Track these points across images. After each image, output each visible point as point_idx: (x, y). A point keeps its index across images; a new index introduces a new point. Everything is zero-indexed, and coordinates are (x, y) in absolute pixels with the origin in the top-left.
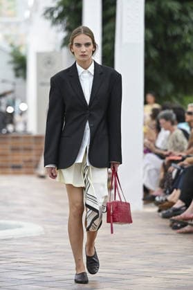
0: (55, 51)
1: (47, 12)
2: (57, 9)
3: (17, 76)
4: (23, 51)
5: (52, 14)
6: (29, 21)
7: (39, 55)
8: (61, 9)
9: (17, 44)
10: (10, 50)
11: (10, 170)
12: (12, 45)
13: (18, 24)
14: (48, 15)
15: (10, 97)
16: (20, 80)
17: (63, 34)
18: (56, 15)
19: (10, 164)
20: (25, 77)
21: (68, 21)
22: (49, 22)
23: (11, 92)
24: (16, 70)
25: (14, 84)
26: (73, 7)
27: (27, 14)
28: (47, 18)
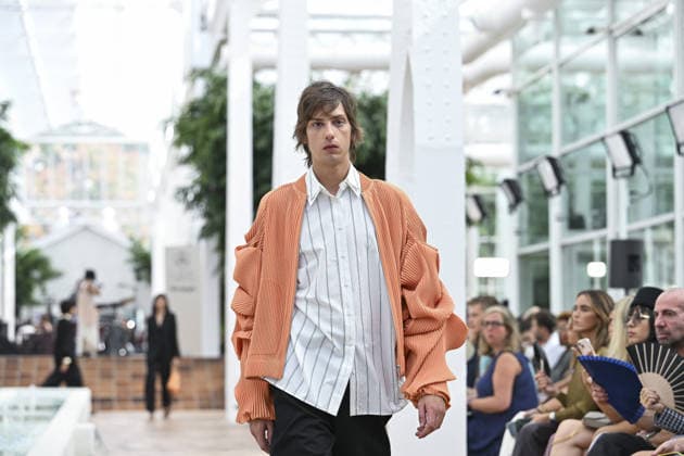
0: (190, 246)
1: (179, 193)
2: (192, 187)
3: (139, 278)
4: (146, 246)
5: (186, 195)
6: (155, 206)
7: (168, 250)
8: (197, 189)
9: (137, 236)
10: (128, 244)
11: (131, 404)
12: (132, 239)
13: (139, 210)
14: (181, 196)
15: (129, 307)
16: (143, 284)
17: (200, 223)
18: (191, 197)
19: (131, 396)
20: (149, 280)
21: (208, 204)
22: (181, 207)
23: (132, 300)
24: (137, 271)
25: (135, 290)
26: (213, 185)
27: (151, 196)
28: (179, 201)
